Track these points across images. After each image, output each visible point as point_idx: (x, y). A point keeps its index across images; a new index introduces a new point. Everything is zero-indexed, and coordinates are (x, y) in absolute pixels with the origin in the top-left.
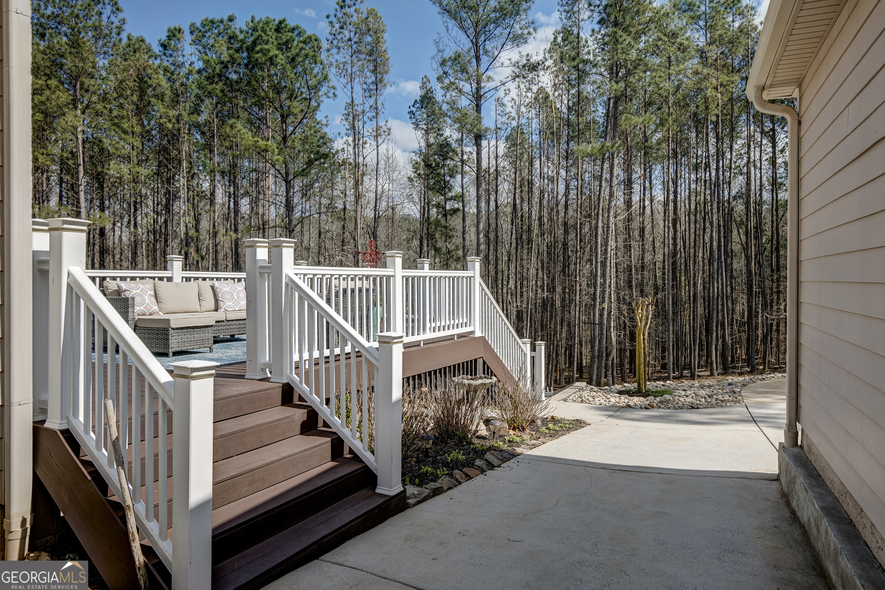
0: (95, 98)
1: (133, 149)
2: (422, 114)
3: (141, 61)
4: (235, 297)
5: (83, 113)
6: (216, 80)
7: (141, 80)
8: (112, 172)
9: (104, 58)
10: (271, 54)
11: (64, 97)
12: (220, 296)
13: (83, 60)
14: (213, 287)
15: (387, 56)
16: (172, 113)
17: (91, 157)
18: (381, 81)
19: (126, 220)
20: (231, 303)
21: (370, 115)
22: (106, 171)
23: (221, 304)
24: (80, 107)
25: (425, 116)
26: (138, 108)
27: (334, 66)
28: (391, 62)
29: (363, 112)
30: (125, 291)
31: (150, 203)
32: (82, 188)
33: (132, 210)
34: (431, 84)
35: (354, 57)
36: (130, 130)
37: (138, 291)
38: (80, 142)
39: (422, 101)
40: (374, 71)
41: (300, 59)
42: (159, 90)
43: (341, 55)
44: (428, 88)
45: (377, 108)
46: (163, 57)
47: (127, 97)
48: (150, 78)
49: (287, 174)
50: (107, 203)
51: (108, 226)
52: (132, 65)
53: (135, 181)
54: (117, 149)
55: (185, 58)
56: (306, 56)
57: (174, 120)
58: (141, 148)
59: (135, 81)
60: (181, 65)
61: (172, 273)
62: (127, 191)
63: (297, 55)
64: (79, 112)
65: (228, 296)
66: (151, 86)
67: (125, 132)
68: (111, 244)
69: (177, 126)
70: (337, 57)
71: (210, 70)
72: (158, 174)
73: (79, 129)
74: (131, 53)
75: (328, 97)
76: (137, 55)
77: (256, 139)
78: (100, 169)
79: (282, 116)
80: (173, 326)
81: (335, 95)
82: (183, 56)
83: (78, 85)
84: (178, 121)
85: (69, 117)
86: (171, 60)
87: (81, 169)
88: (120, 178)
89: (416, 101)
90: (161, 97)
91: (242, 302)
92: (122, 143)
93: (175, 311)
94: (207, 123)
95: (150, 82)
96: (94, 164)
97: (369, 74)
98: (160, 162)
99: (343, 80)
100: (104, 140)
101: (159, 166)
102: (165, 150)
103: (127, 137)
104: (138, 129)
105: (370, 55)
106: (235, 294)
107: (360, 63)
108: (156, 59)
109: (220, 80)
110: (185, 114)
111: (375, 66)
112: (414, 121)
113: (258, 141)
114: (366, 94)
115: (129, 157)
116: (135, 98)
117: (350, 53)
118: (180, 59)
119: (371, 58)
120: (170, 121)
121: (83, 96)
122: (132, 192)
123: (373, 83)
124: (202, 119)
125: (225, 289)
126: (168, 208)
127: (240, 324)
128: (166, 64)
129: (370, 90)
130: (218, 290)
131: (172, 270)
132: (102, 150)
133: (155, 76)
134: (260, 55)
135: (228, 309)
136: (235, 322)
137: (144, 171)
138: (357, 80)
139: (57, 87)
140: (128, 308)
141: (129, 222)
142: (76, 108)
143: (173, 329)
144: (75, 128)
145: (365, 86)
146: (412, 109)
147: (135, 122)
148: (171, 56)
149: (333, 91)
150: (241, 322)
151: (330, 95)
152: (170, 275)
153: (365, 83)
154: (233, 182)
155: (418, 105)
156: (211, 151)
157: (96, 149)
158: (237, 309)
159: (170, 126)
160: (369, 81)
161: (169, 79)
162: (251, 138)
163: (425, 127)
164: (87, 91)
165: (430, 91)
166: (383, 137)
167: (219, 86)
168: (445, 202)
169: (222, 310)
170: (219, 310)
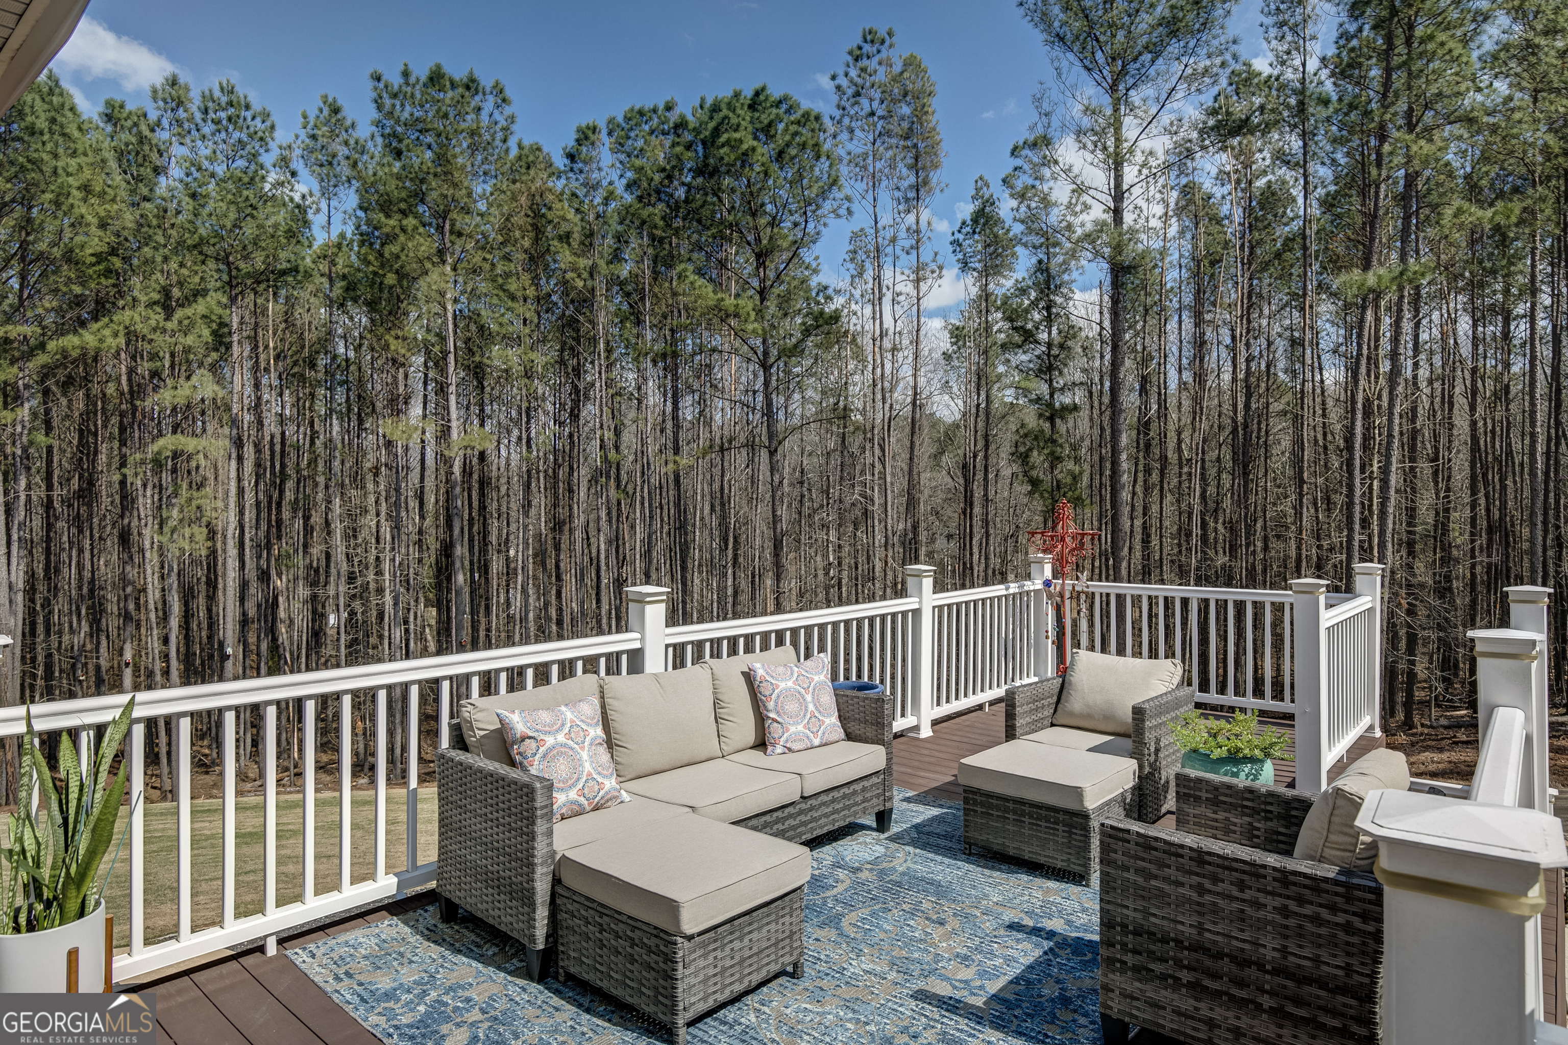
0: (470, 245)
1: (525, 323)
2: (974, 245)
3: (539, 183)
4: (811, 707)
5: (454, 269)
6: (653, 200)
7: (537, 215)
8: (496, 363)
9: (484, 182)
10: (745, 146)
11: (424, 245)
12: (771, 705)
13: (455, 185)
14: (749, 677)
15: (938, 138)
16: (584, 263)
17: (468, 341)
18: (925, 183)
19: (516, 432)
20: (800, 728)
21: (907, 244)
22: (488, 362)
23: (775, 730)
24: (450, 260)
25: (979, 247)
26: (531, 258)
27: (845, 162)
28: (944, 148)
29: (893, 240)
30: (523, 739)
31: (550, 407)
32: (452, 389)
33: (524, 419)
34: (992, 190)
35: (878, 143)
36: (519, 294)
37: (561, 738)
38: (450, 316)
39: (975, 221)
40: (915, 167)
41: (793, 152)
42: (564, 228)
43: (855, 142)
44: (986, 196)
45: (918, 231)
46: (571, 175)
47: (516, 241)
48: (550, 209)
49: (766, 353)
50: (488, 409)
51: (490, 446)
52: (524, 189)
53: (528, 374)
54: (501, 324)
55: (603, 174)
56: (803, 146)
57: (585, 275)
58: (536, 320)
59: (527, 216)
60: (595, 187)
61: (642, 639)
62: (516, 391)
63: (788, 145)
64: (448, 268)
65: (791, 707)
66: (550, 222)
67: (513, 298)
68: (494, 474)
69: (589, 283)
70: (850, 146)
71: (645, 184)
72: (562, 362)
73: (449, 296)
74: (523, 170)
75: (839, 216)
76: (532, 172)
77: (719, 295)
78: (477, 359)
79: (758, 256)
80: (689, 926)
81: (850, 212)
82: (600, 169)
83: (447, 227)
84: (591, 275)
85: (434, 276)
86: (581, 178)
87: (451, 358)
88: (506, 371)
89: (964, 223)
90: (565, 238)
91: (827, 721)
92: (509, 315)
93: (659, 767)
94: (634, 276)
95: (550, 215)
96: (470, 350)
97: (905, 171)
98: (564, 344)
99: (861, 186)
100: (483, 313)
101: (562, 351)
102: (573, 323)
103: (515, 305)
104: (531, 292)
105: (907, 138)
106: (809, 698)
107: (890, 153)
108: (559, 177)
109: (660, 200)
110: (602, 263)
111: (916, 159)
112: (960, 256)
113: (723, 300)
114: (901, 207)
115: (519, 337)
116: (527, 243)
117: (871, 138)
118: (595, 175)
119: (909, 143)
120: (579, 276)
121: (453, 243)
122: (524, 392)
123: (911, 187)
124: (625, 270)
125: (782, 685)
126: (575, 416)
127: (834, 801)
128: (574, 184)
129: (907, 200)
130: (765, 689)
131: (642, 631)
132: (481, 328)
133: (558, 205)
134: (726, 149)
135: (795, 747)
136: (824, 798)
137: (540, 359)
138: (884, 183)
139: (415, 228)
140: (531, 821)
141: (520, 438)
142: (444, 262)
143: (690, 938)
144: (442, 294)
145: (897, 194)
146: (957, 235)
147: (527, 283)
148: (581, 172)
149: (847, 204)
150: (836, 794)
151: (843, 211)
152: (637, 645)
153: (898, 188)
154: (672, 370)
155: (968, 229)
156: (639, 322)
157: (473, 327)
158: (817, 742)
159: (580, 284)
160: (905, 184)
161: (578, 211)
162: (711, 295)
163: (979, 266)
164: (460, 234)
165: (990, 202)
166: (929, 282)
167: (660, 208)
168: (1052, 395)
169: (779, 749)
170: (770, 748)
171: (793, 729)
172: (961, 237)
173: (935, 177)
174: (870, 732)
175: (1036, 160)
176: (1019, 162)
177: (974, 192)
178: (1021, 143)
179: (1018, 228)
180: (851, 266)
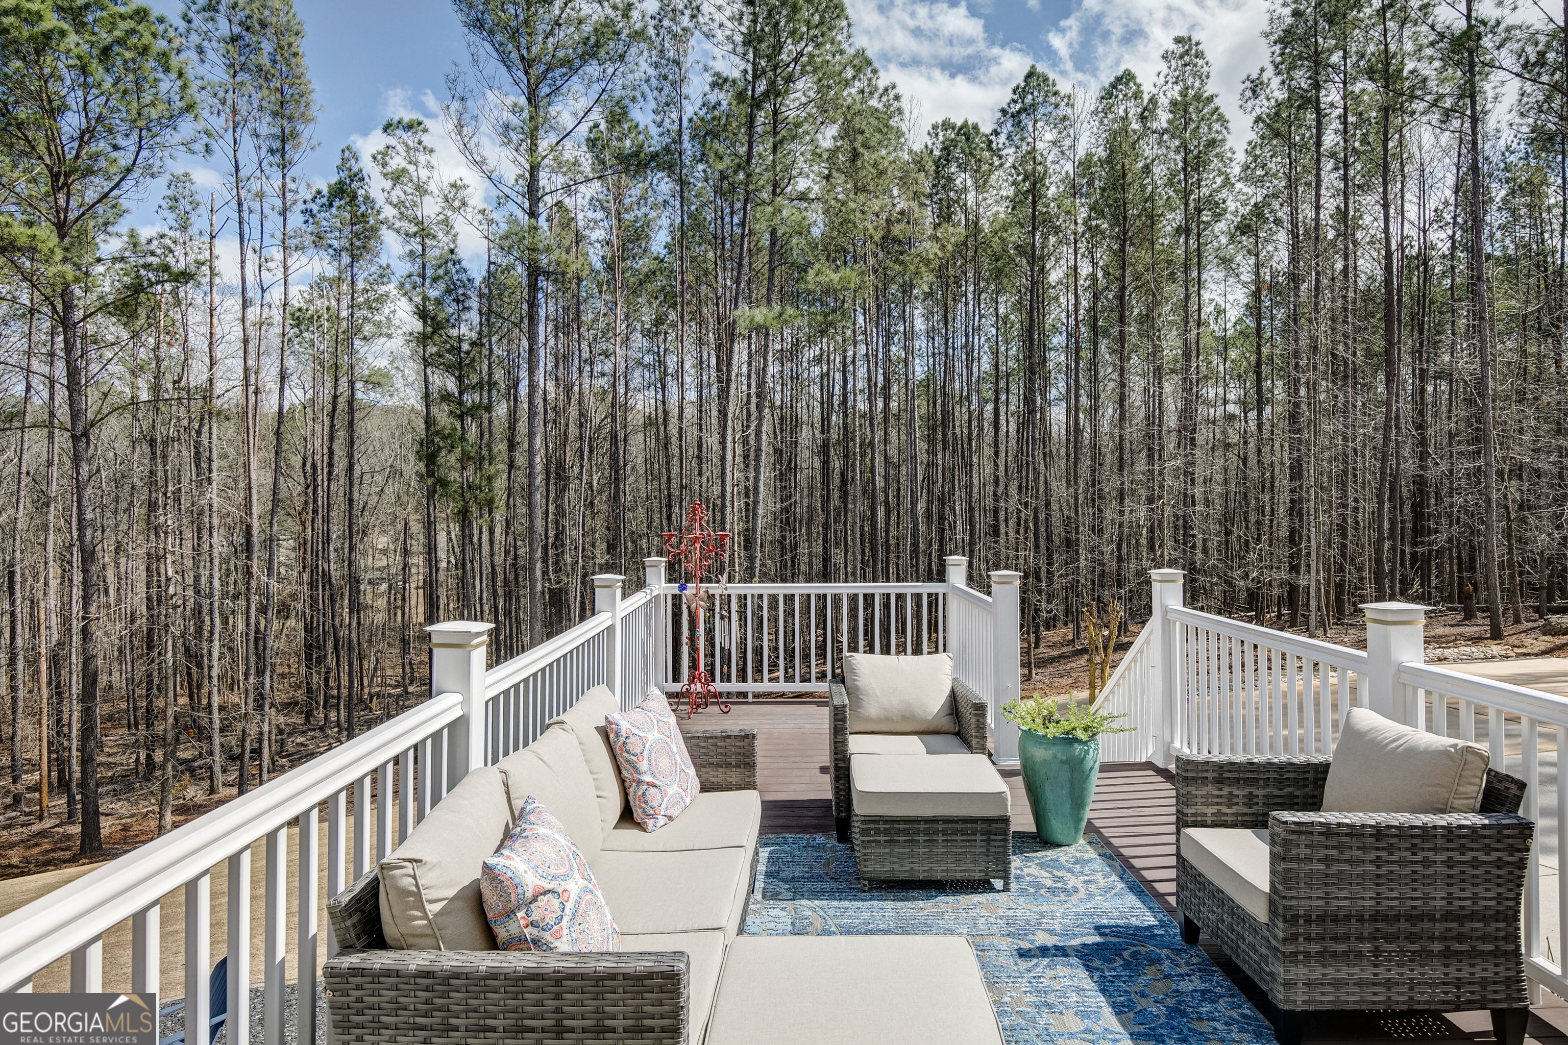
2: (331, 219)
18: (293, 135)
29: (261, 194)
34: (361, 164)
39: (335, 193)
44: (353, 170)
49: (68, 307)
89: (320, 193)
99: (217, 122)
112: (313, 228)
123: (272, 136)
146: (310, 205)
165: (359, 177)
168: (461, 393)
169: (662, 821)
170: (650, 823)
171: (670, 791)
172: (315, 208)
173: (306, 132)
174: (734, 776)
175: (411, 144)
176: (392, 141)
177: (339, 162)
178: (396, 119)
179: (389, 212)
180: (171, 216)
